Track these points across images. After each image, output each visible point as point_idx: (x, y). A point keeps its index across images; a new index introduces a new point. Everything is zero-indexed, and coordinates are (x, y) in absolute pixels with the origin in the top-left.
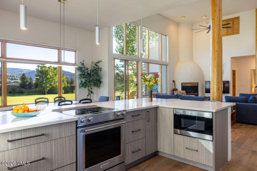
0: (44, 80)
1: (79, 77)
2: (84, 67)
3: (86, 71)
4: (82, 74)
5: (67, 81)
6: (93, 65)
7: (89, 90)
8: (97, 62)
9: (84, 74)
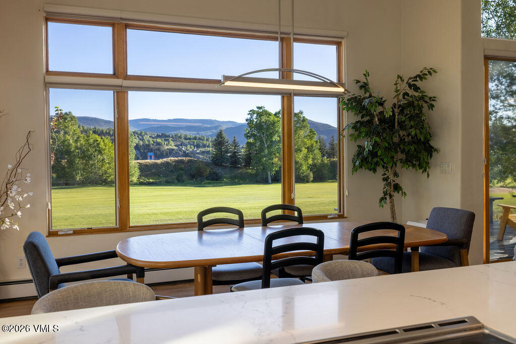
0: (266, 146)
1: (352, 131)
2: (370, 96)
3: (378, 111)
4: (362, 123)
5: (320, 149)
6: (404, 87)
7: (385, 179)
8: (419, 76)
9: (370, 122)
